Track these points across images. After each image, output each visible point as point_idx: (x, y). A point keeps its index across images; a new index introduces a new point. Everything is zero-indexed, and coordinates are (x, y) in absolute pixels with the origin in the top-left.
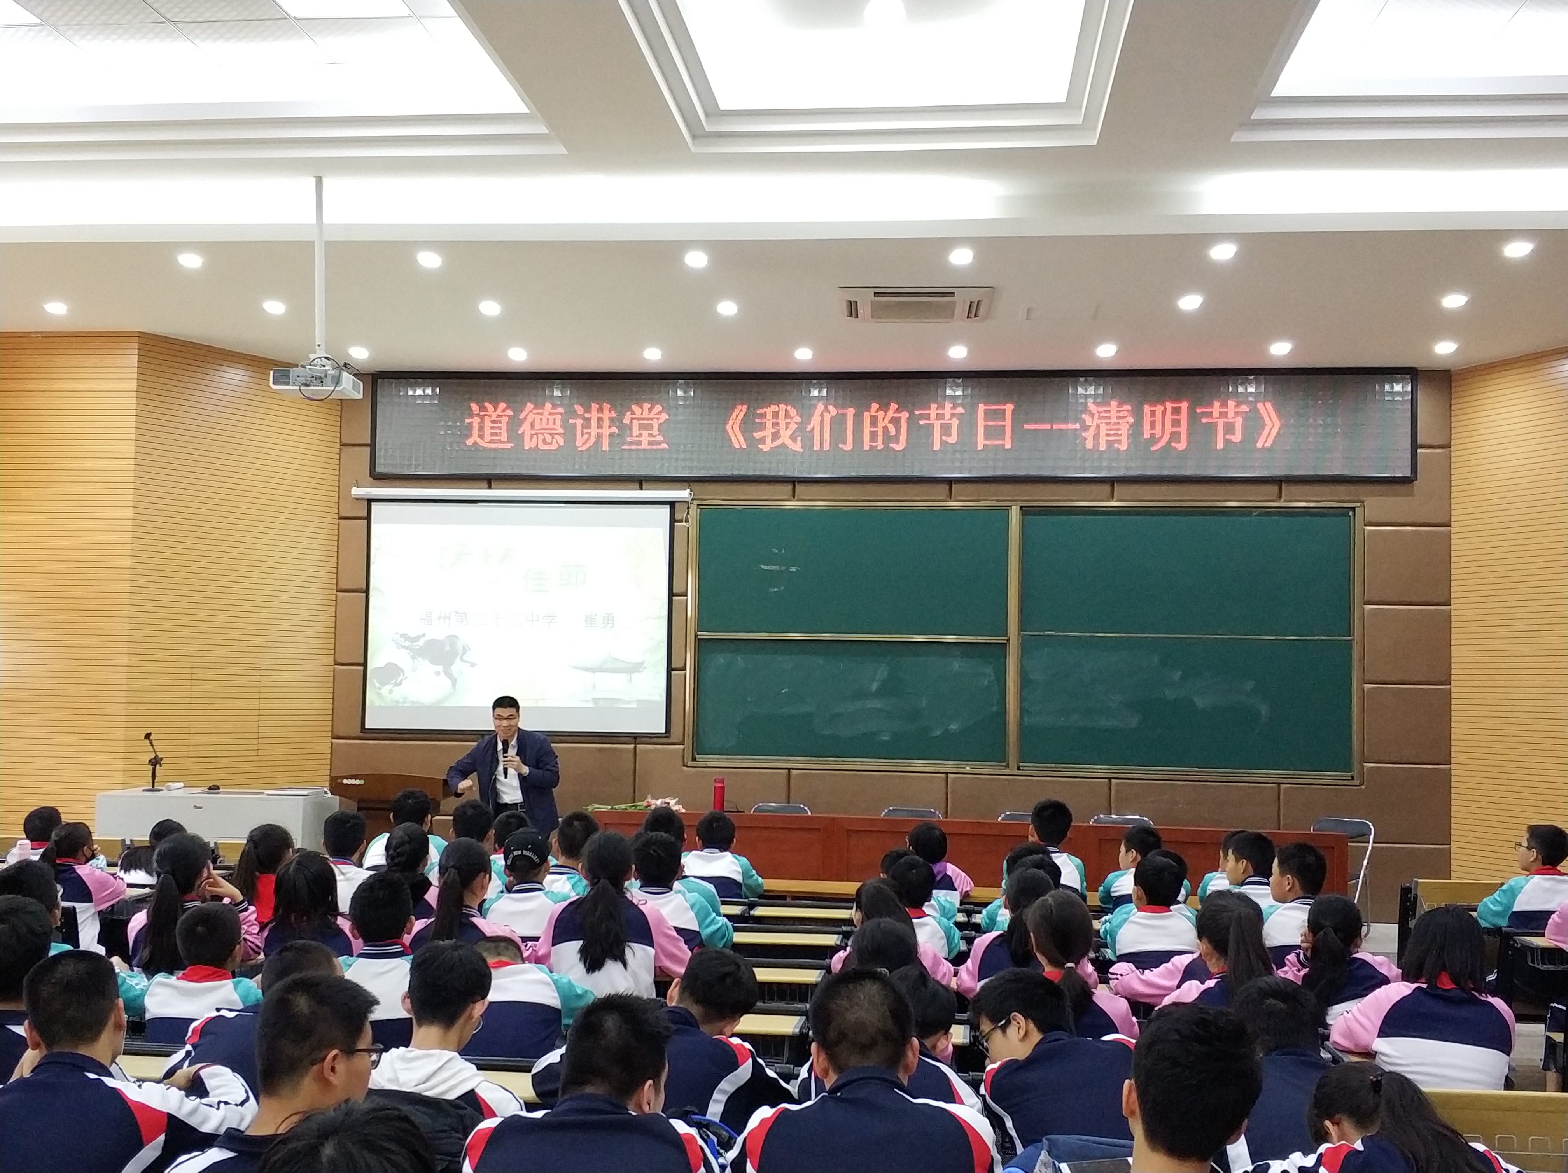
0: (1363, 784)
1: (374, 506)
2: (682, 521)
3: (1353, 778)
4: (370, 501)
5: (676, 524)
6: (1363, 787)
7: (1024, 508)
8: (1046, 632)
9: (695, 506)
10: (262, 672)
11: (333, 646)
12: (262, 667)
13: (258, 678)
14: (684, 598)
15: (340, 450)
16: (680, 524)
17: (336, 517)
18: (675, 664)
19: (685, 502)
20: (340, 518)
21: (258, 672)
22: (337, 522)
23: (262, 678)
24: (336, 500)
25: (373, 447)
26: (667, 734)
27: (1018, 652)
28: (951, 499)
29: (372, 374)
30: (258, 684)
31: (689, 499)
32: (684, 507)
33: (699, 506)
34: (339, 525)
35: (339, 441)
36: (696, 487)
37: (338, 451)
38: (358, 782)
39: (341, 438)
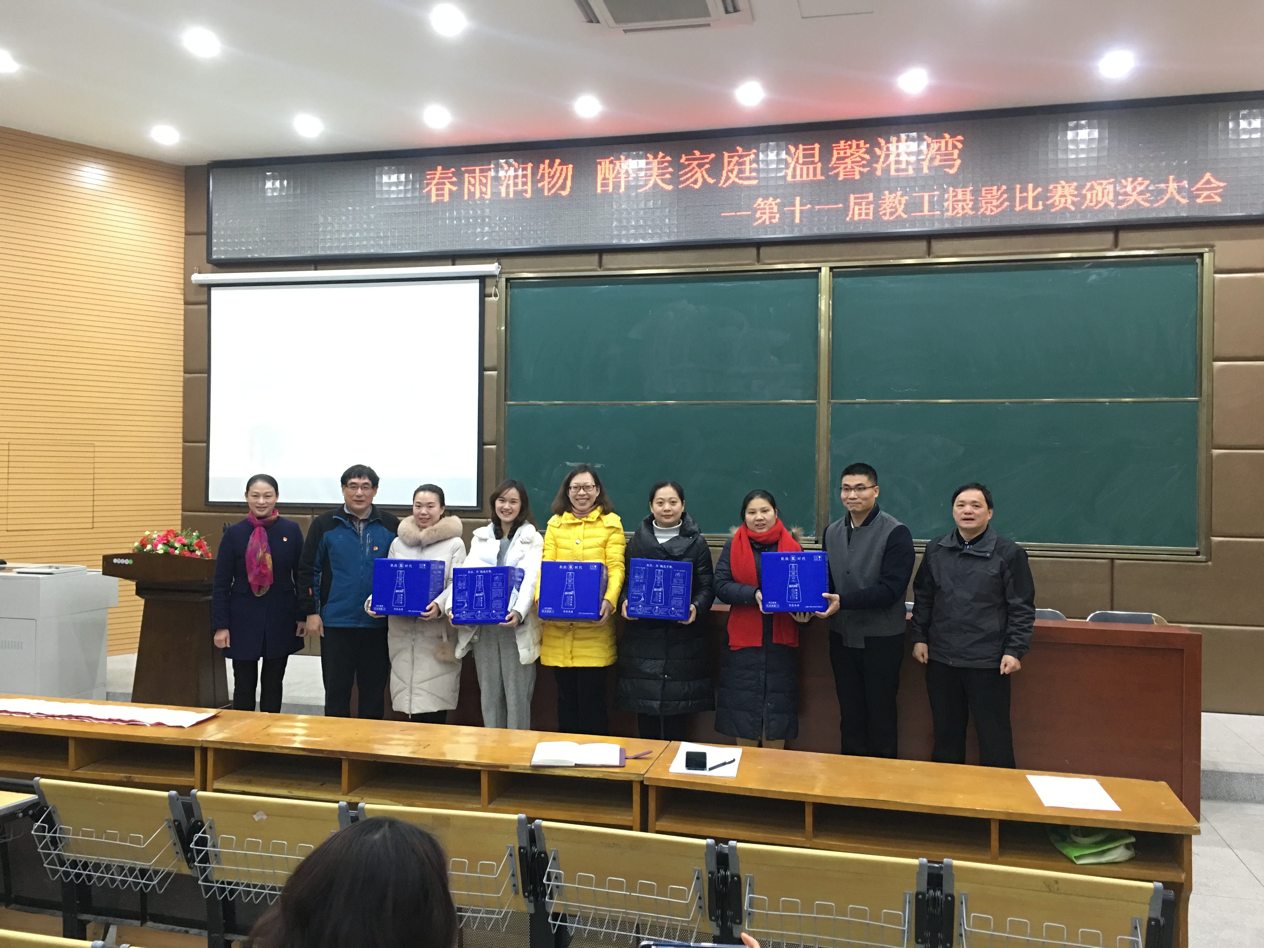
0: (1210, 560)
1: (214, 292)
2: (491, 296)
3: (1198, 553)
4: (209, 286)
5: (487, 299)
6: (1210, 563)
7: (835, 270)
8: (857, 400)
9: (504, 280)
10: (97, 449)
11: (181, 425)
12: (96, 444)
13: (92, 455)
14: (494, 373)
15: (185, 238)
16: (490, 299)
17: (182, 302)
18: (486, 438)
19: (494, 276)
20: (186, 303)
21: (92, 449)
22: (182, 307)
23: (97, 454)
24: (182, 286)
25: (209, 234)
26: (479, 509)
27: (828, 422)
28: (758, 262)
29: (208, 164)
30: (91, 460)
31: (497, 273)
32: (493, 281)
33: (507, 280)
34: (185, 310)
35: (183, 230)
36: (505, 261)
37: (183, 240)
38: (127, 562)
39: (186, 228)
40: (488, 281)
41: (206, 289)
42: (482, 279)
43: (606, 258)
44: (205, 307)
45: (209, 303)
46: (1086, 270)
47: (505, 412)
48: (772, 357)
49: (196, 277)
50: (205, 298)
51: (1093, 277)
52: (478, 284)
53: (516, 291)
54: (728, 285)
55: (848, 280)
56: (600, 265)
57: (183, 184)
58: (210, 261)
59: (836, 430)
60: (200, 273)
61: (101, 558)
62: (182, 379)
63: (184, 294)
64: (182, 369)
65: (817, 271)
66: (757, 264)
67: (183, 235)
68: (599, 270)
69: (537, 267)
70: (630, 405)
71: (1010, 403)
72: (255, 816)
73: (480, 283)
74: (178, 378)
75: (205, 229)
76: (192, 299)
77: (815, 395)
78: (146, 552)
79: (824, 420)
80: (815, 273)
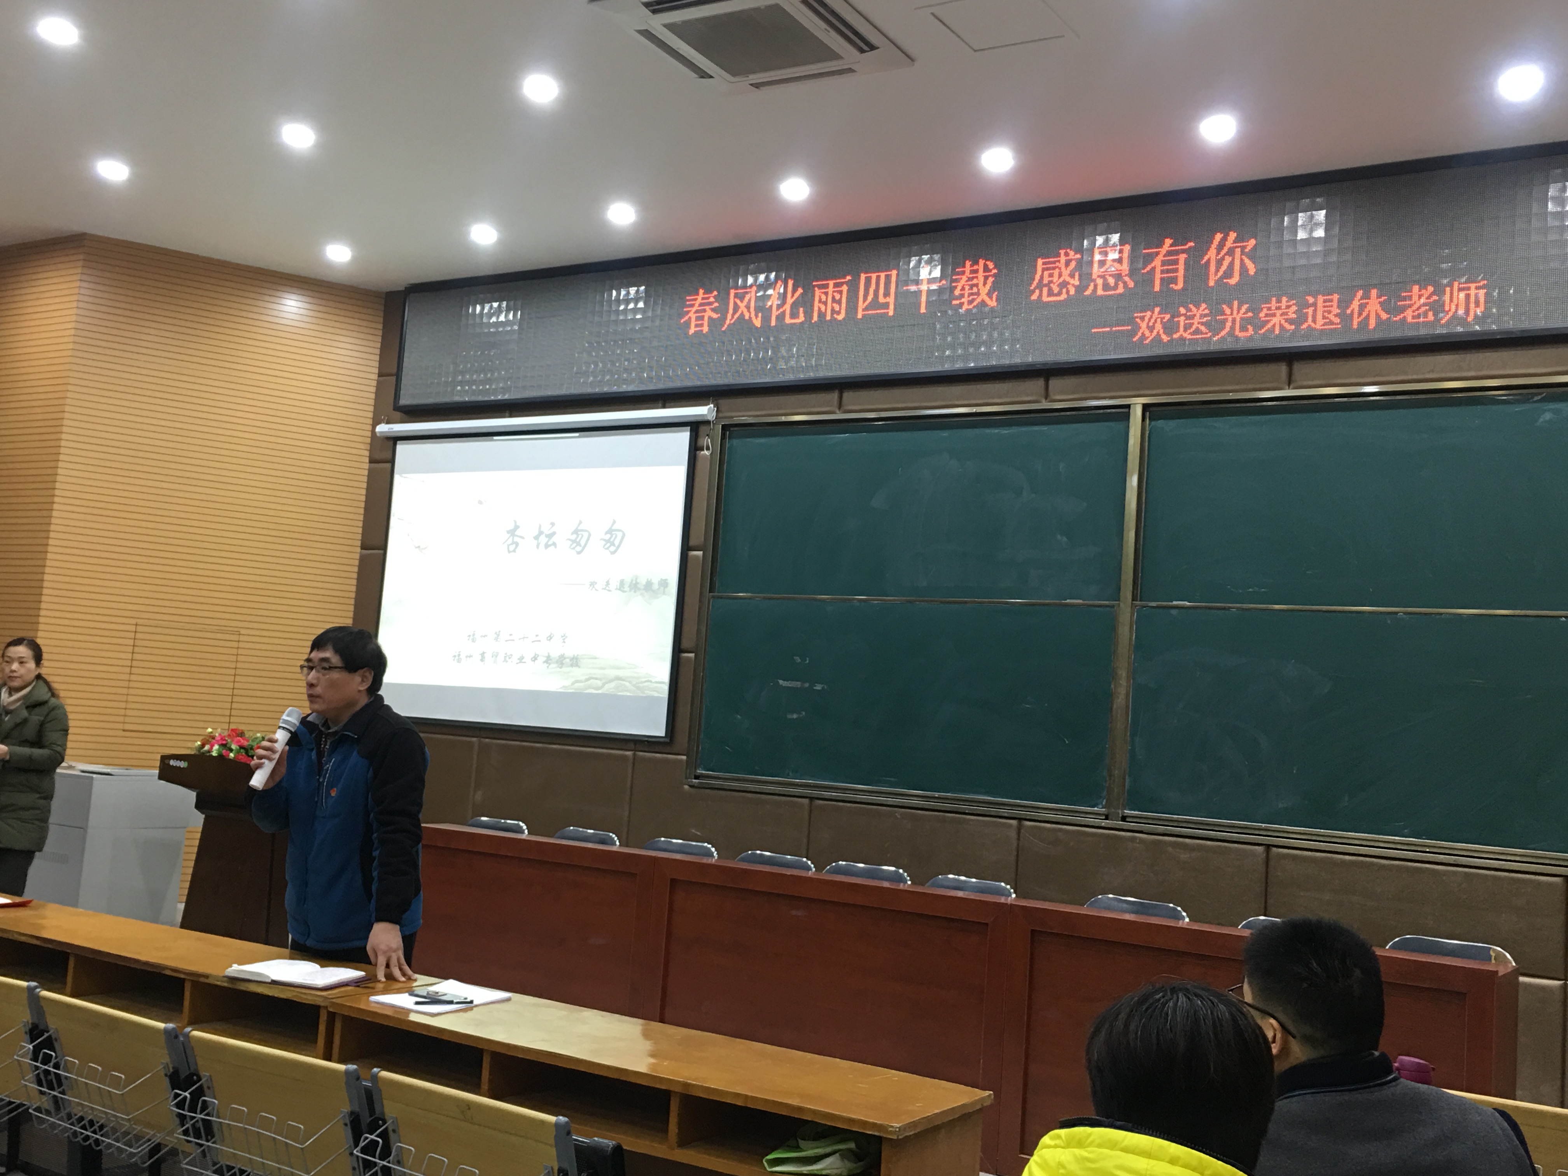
1: (400, 447)
2: (701, 449)
4: (395, 440)
5: (698, 452)
7: (1150, 409)
8: (1175, 603)
9: (720, 427)
10: (242, 638)
12: (243, 631)
13: (235, 645)
14: (700, 553)
15: (379, 382)
16: (702, 452)
17: (367, 460)
18: (685, 644)
19: (707, 422)
20: (371, 462)
21: (235, 638)
22: (367, 466)
23: (241, 645)
24: (369, 440)
25: (398, 376)
26: (667, 740)
27: (1131, 636)
28: (1046, 398)
29: (406, 288)
30: (235, 651)
31: (712, 417)
32: (707, 429)
33: (725, 428)
34: (370, 470)
35: (376, 371)
36: (723, 401)
37: (374, 383)
38: (183, 764)
39: (379, 368)
40: (703, 429)
41: (391, 443)
42: (695, 426)
43: (848, 395)
44: (389, 465)
45: (392, 461)
46: (1537, 405)
47: (709, 606)
48: (1059, 537)
49: (384, 429)
50: (389, 455)
51: (1548, 416)
52: (688, 434)
53: (735, 442)
54: (1005, 431)
55: (1171, 423)
56: (840, 406)
57: (383, 315)
58: (398, 408)
59: (1140, 647)
60: (388, 423)
61: (159, 758)
62: (357, 556)
63: (370, 451)
64: (359, 543)
65: (1126, 410)
66: (1044, 401)
67: (375, 377)
68: (838, 412)
69: (762, 410)
70: (863, 601)
71: (1405, 613)
73: (691, 431)
74: (355, 554)
75: (395, 371)
76: (378, 457)
77: (1116, 596)
78: (203, 753)
79: (1125, 633)
80: (1123, 413)
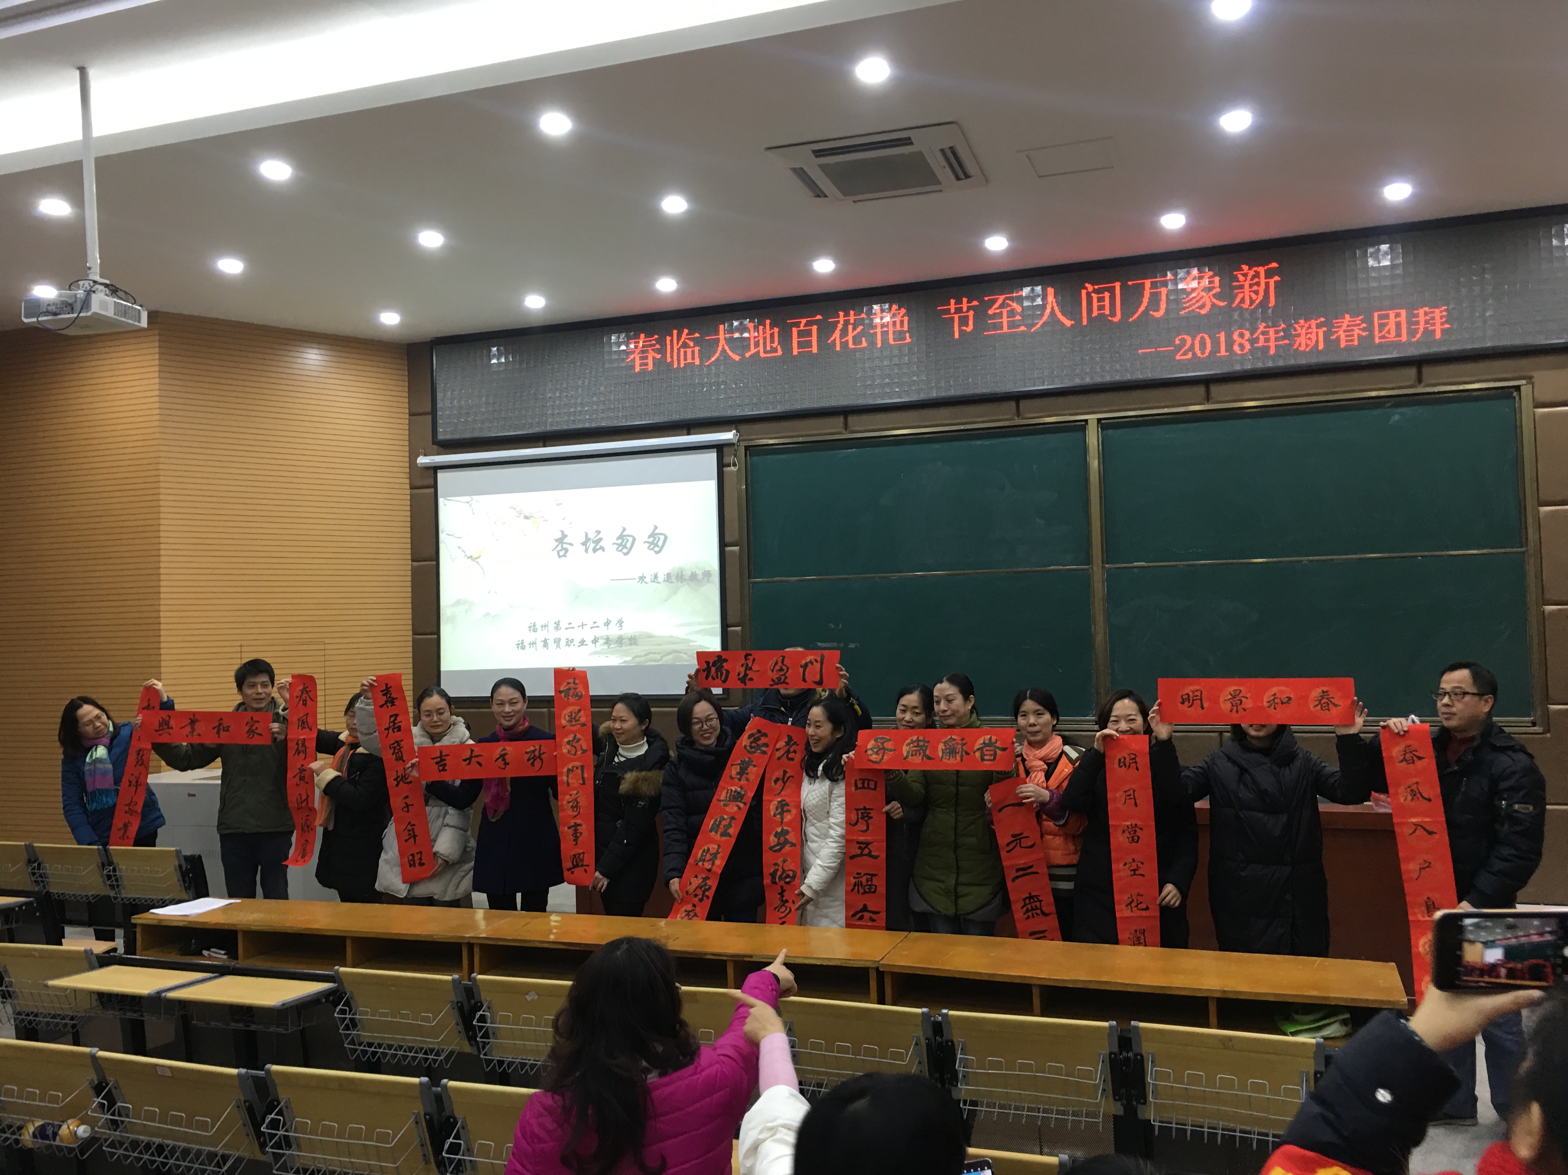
0: (1549, 731)
1: (440, 474)
2: (730, 465)
3: (1534, 724)
4: (435, 469)
5: (725, 469)
6: (1548, 735)
7: (1103, 422)
8: (1135, 564)
9: (742, 450)
10: (327, 647)
11: (410, 616)
12: (327, 641)
13: (322, 653)
14: (736, 548)
15: (409, 420)
16: (729, 469)
17: (408, 487)
18: (730, 620)
19: (732, 444)
20: (412, 488)
21: (322, 647)
22: (408, 492)
23: (327, 652)
24: (407, 470)
25: (434, 414)
27: (1104, 590)
29: (431, 341)
30: (322, 659)
31: (735, 441)
32: (732, 449)
33: (747, 448)
34: (411, 495)
35: (407, 411)
36: (743, 427)
37: (407, 421)
39: (409, 408)
40: (726, 450)
41: (433, 472)
42: (720, 448)
43: (851, 419)
44: (432, 490)
45: (435, 487)
46: (1388, 410)
47: (749, 591)
48: (1038, 520)
49: (422, 460)
50: (431, 482)
51: (1396, 417)
52: (715, 455)
53: (755, 459)
54: (987, 442)
55: (1120, 432)
56: (846, 427)
57: (406, 363)
58: (437, 442)
59: (1113, 598)
60: (425, 455)
62: (409, 568)
63: (410, 478)
64: (409, 557)
65: (1083, 423)
66: (1016, 418)
67: (407, 416)
68: (845, 432)
70: (884, 577)
71: (1308, 561)
72: (527, 997)
73: (718, 452)
74: (406, 567)
75: (429, 409)
76: (419, 483)
77: (1088, 560)
79: (1099, 588)
80: (1082, 426)
